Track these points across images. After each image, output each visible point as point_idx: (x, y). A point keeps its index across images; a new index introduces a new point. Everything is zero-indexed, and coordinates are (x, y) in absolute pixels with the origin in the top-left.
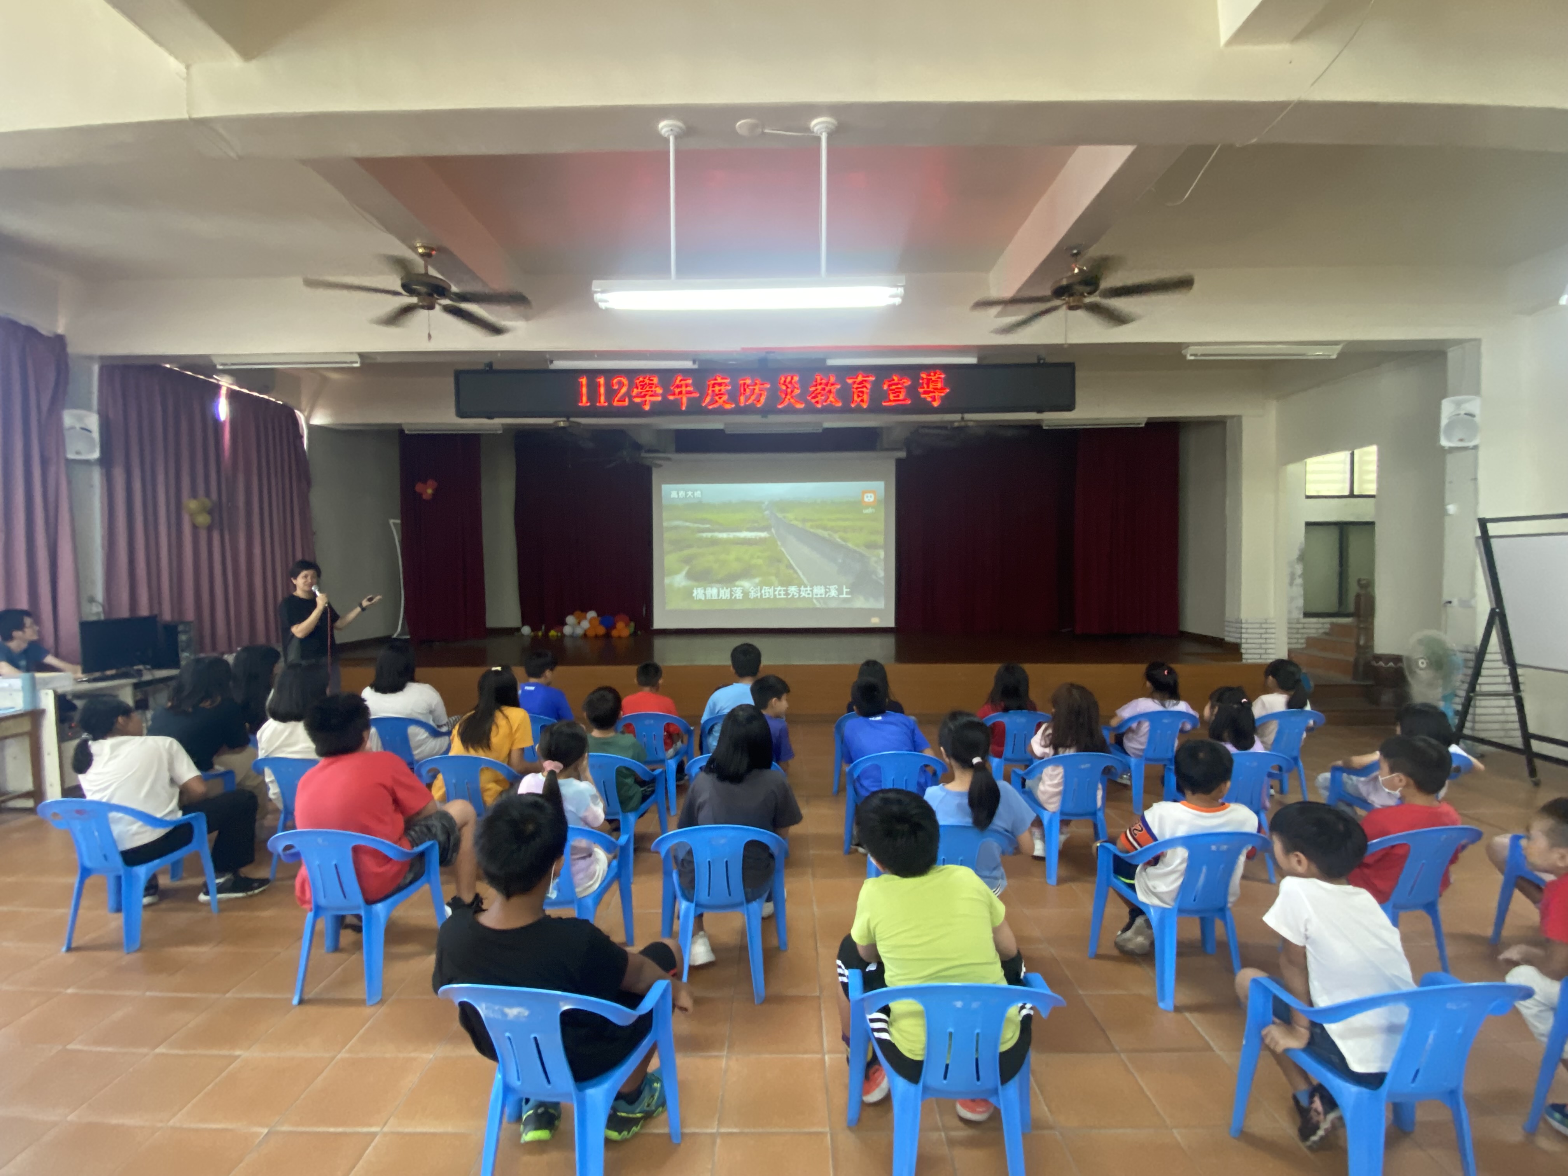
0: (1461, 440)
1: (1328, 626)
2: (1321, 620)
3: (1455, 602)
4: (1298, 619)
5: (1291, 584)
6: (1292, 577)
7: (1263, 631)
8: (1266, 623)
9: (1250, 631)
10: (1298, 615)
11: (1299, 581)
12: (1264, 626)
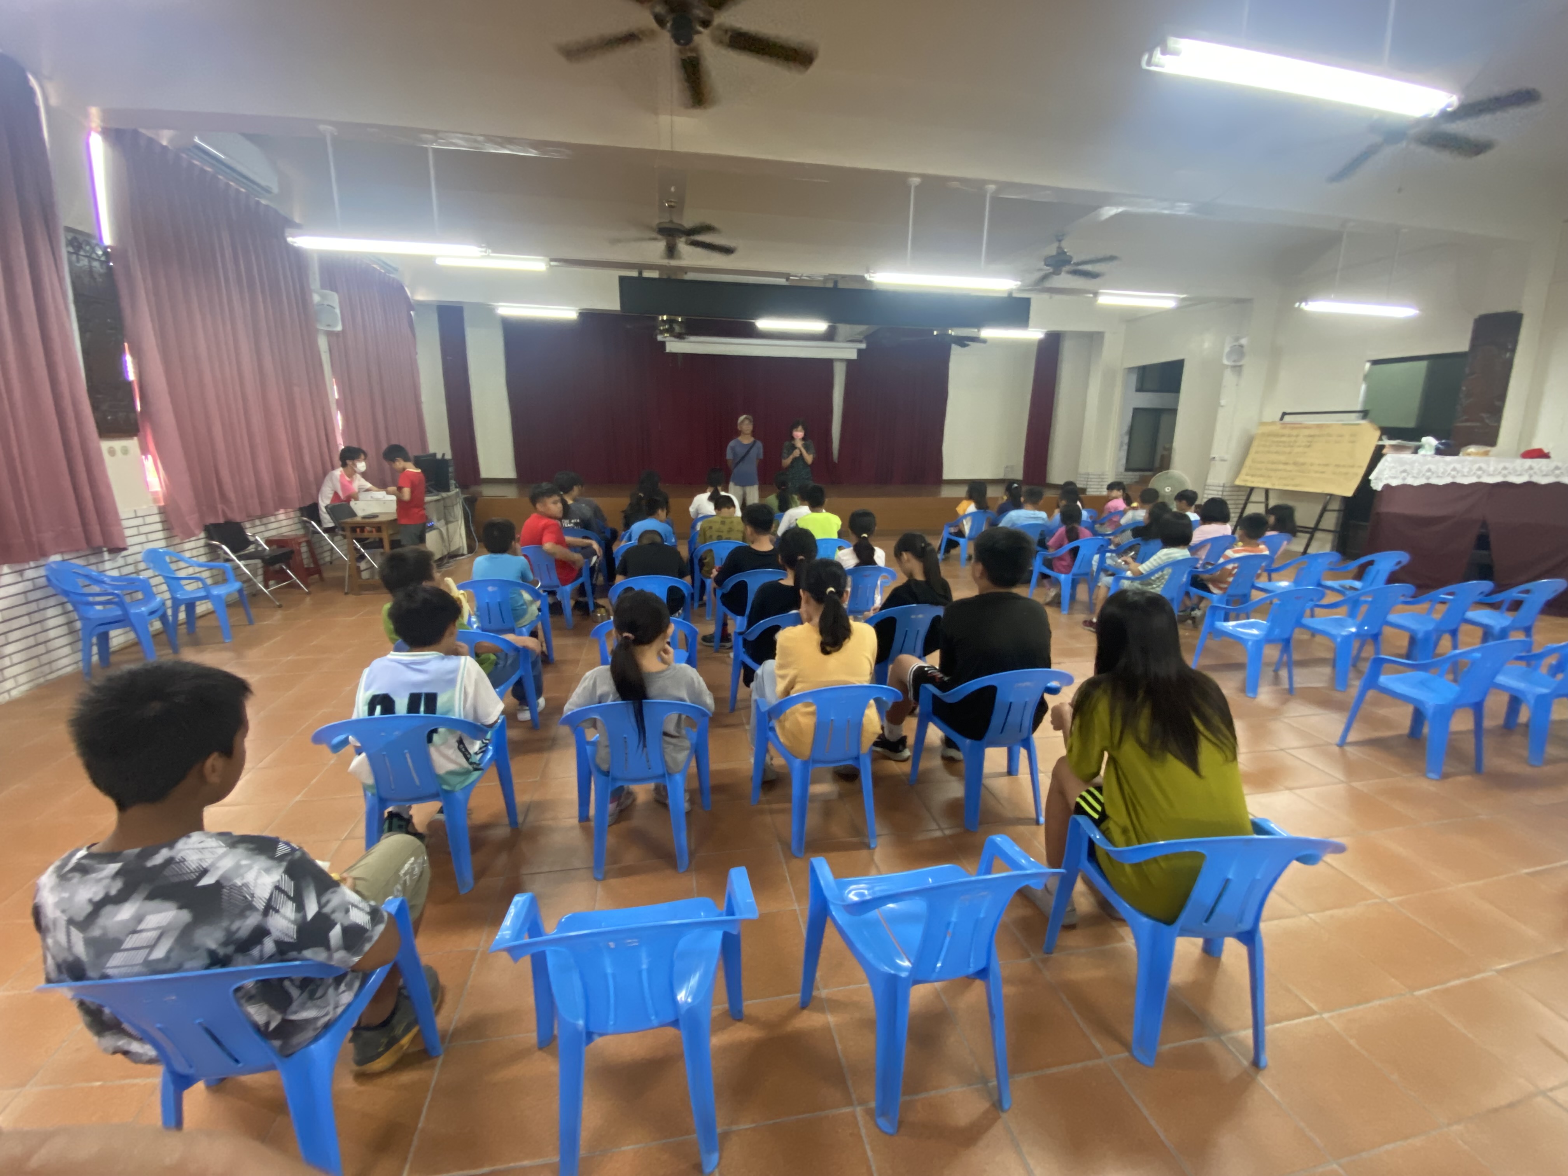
0: (1234, 361)
1: (1138, 477)
2: (1137, 473)
3: (1217, 459)
4: (1121, 473)
5: (1120, 450)
6: (1121, 445)
7: (1100, 480)
8: (1103, 475)
9: (1093, 480)
10: (1122, 469)
11: (1125, 447)
12: (1102, 477)
